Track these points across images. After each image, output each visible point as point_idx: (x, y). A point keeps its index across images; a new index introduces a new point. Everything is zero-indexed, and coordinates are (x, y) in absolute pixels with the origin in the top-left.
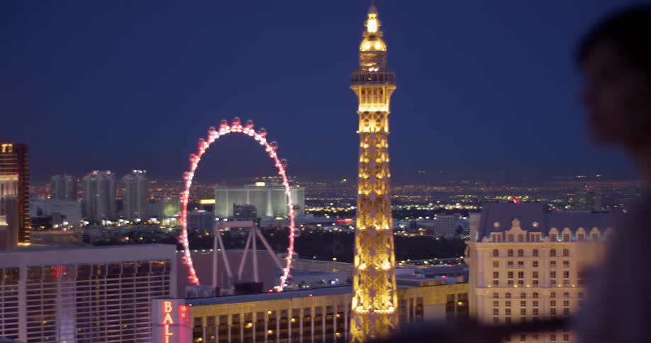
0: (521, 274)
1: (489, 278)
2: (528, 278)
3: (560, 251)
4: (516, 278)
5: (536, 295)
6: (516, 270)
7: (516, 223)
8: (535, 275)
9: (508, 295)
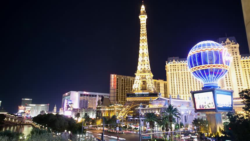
0: (175, 69)
1: (170, 70)
2: (177, 70)
3: (183, 65)
4: (175, 70)
5: (179, 73)
6: (174, 69)
7: (174, 60)
8: (178, 69)
9: (173, 73)
